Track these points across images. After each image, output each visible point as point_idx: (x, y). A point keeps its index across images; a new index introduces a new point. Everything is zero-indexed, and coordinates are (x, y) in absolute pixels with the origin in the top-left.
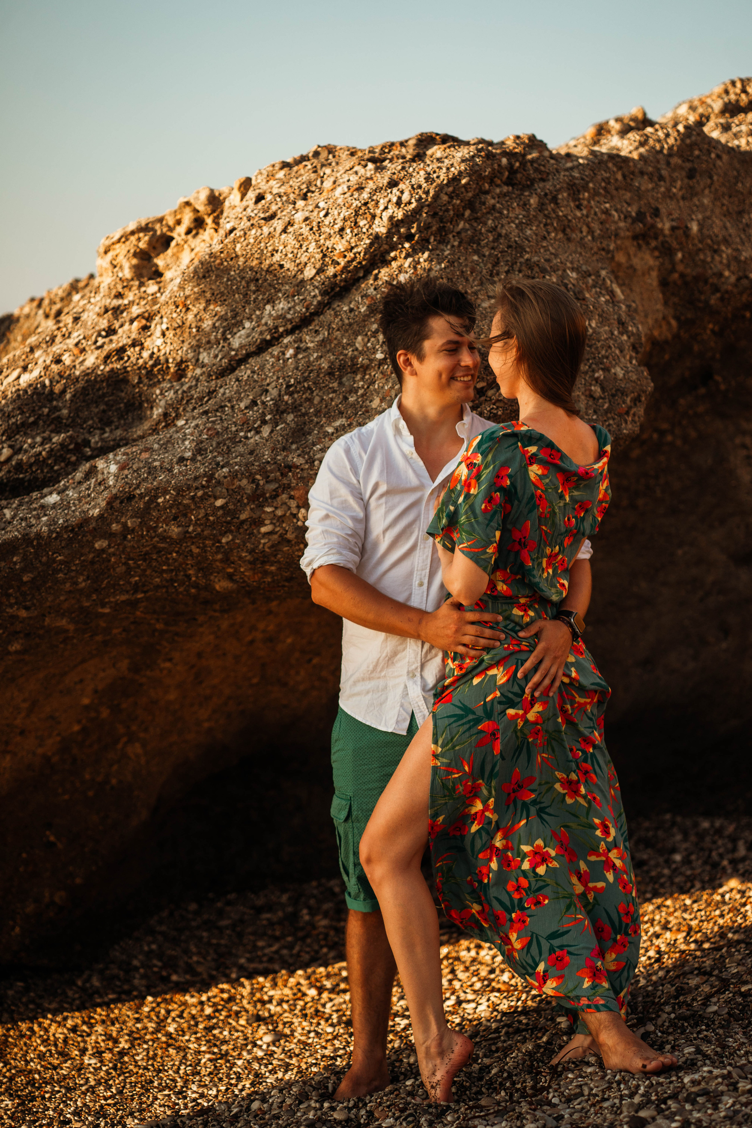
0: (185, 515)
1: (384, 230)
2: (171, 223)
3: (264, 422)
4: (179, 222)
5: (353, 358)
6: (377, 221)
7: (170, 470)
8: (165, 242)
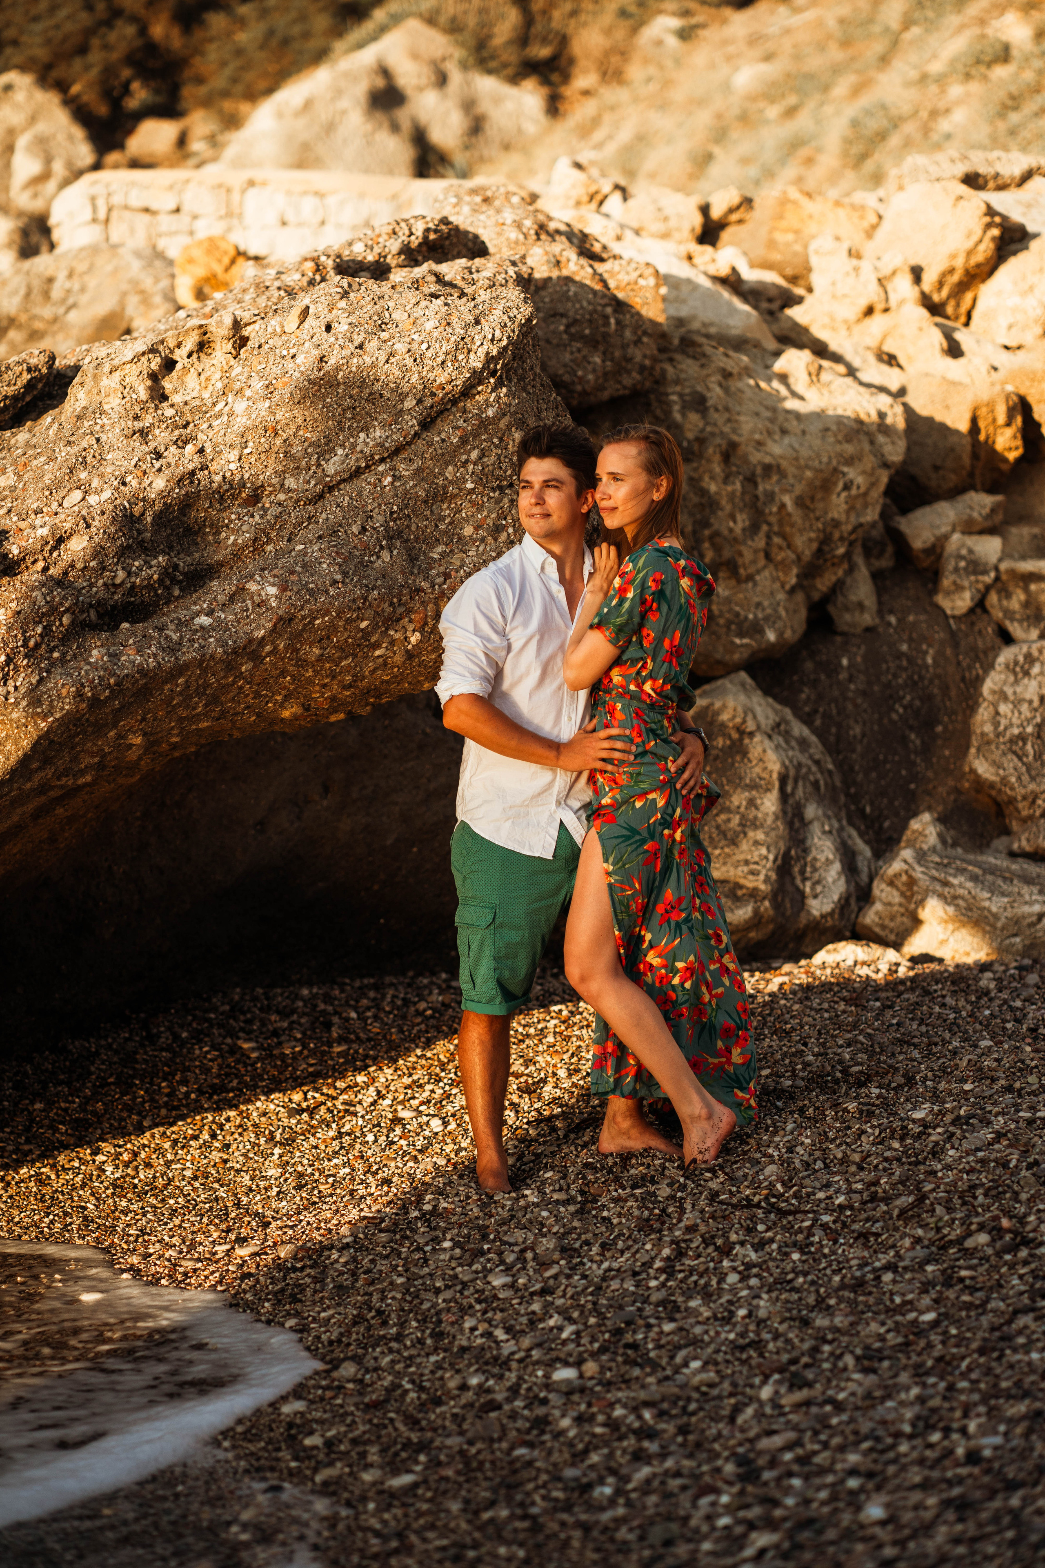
0: (328, 638)
1: (480, 365)
2: (171, 346)
3: (382, 547)
4: (179, 346)
5: (444, 487)
6: (472, 355)
7: (327, 592)
8: (169, 365)
